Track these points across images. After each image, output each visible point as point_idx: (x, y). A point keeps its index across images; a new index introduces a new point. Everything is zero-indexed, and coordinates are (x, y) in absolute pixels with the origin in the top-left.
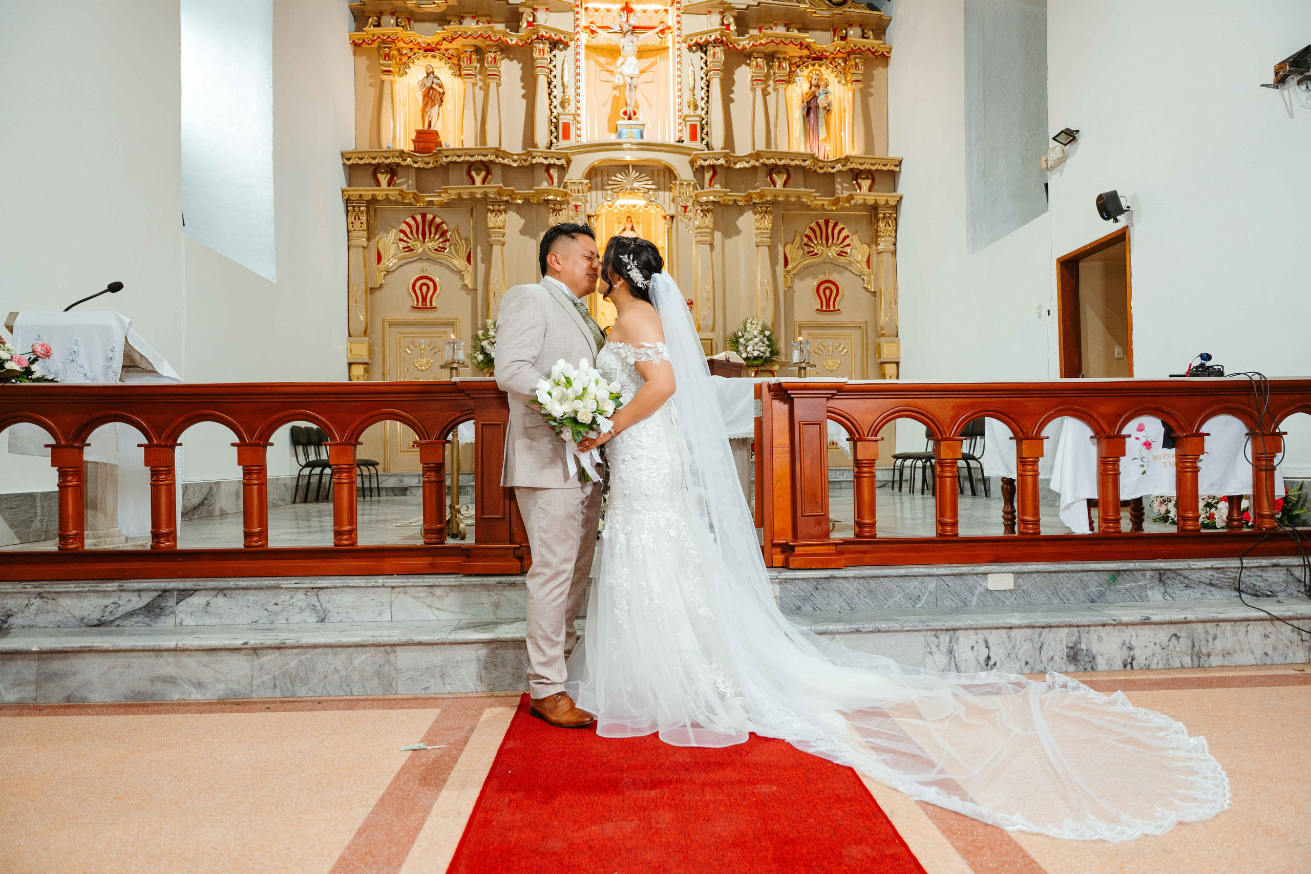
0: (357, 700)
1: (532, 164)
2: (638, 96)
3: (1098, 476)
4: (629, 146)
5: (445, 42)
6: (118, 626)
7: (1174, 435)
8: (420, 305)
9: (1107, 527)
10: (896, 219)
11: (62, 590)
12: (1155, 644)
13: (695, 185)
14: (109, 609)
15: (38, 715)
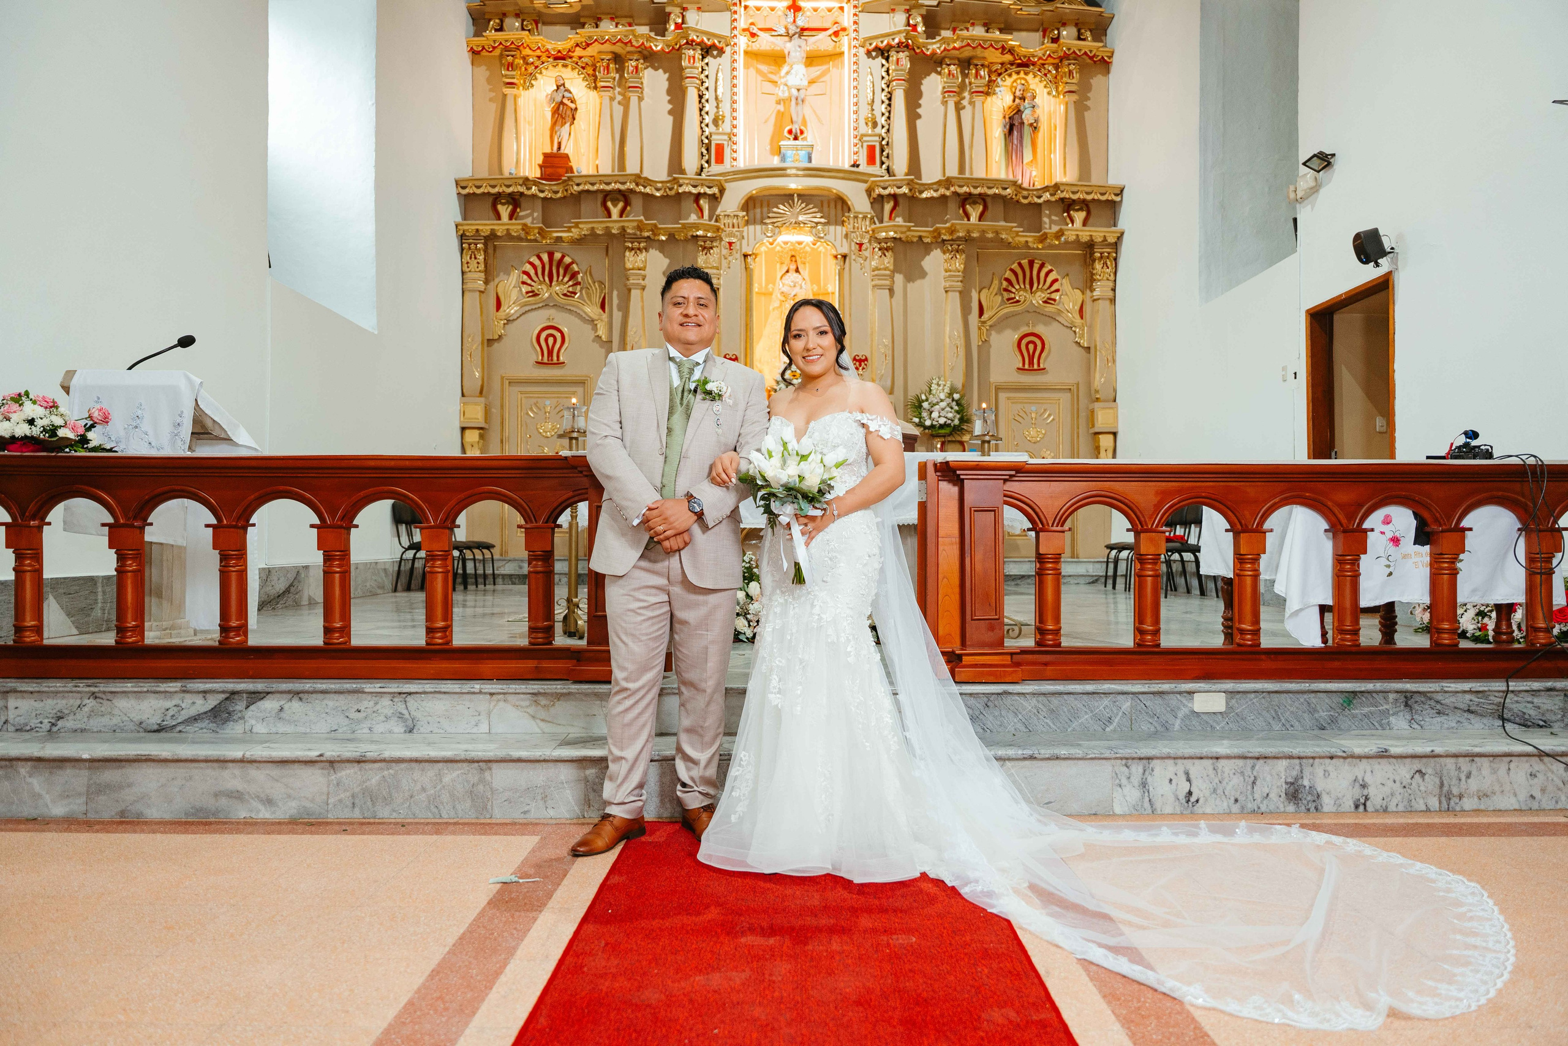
0: (446, 823)
1: (678, 193)
2: (807, 111)
3: (1333, 577)
4: (794, 171)
5: (578, 48)
6: (180, 731)
7: (1427, 529)
8: (545, 360)
9: (1342, 640)
10: (1115, 259)
11: (118, 690)
12: (1395, 782)
13: (872, 218)
14: (171, 713)
15: (88, 832)
